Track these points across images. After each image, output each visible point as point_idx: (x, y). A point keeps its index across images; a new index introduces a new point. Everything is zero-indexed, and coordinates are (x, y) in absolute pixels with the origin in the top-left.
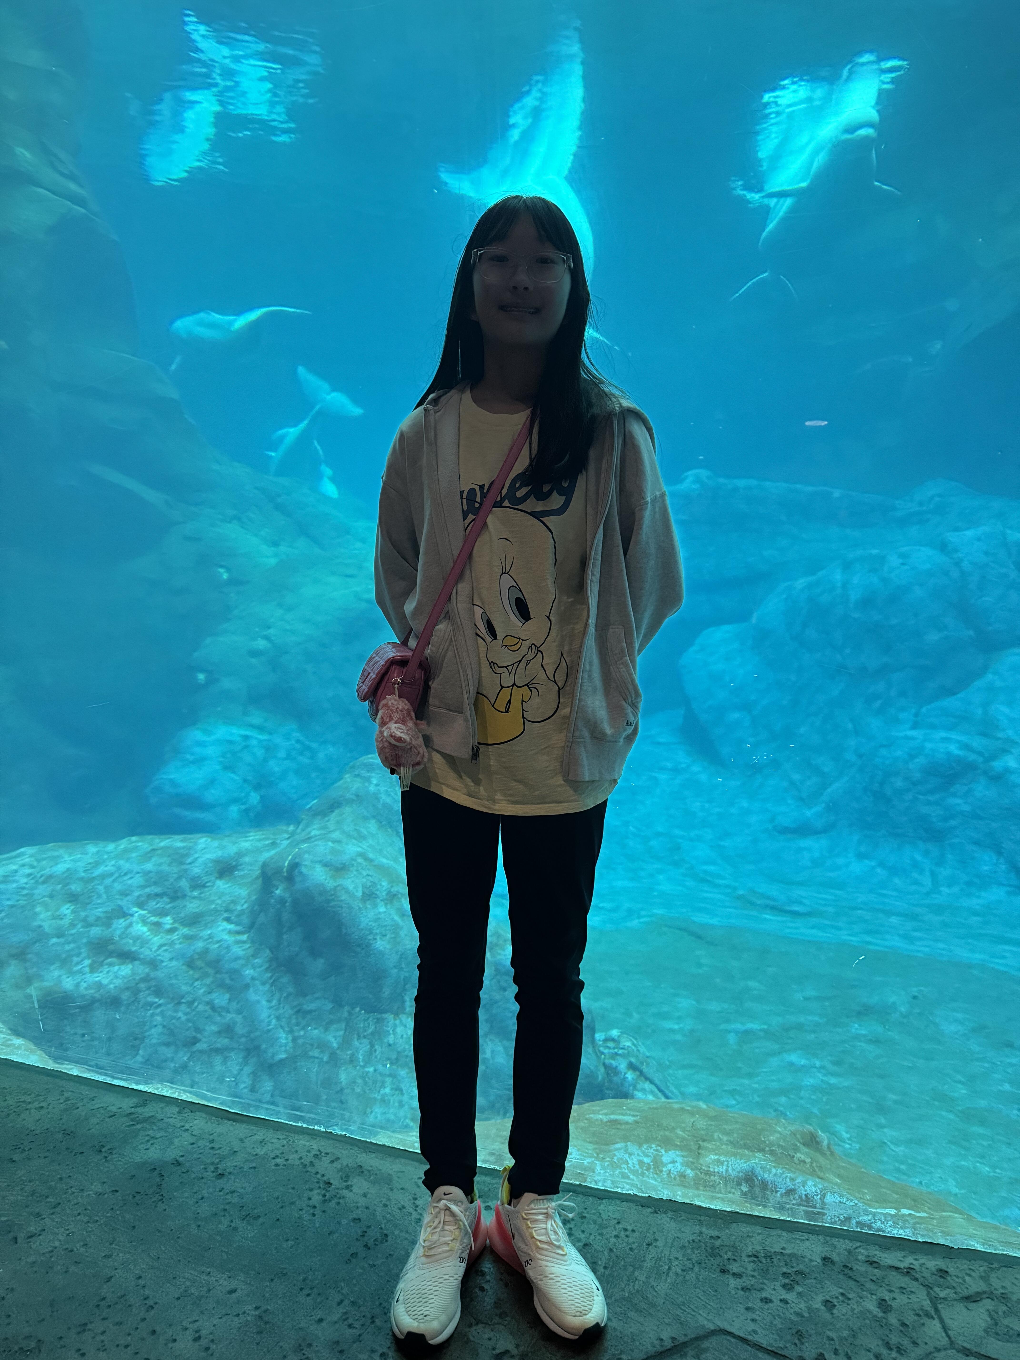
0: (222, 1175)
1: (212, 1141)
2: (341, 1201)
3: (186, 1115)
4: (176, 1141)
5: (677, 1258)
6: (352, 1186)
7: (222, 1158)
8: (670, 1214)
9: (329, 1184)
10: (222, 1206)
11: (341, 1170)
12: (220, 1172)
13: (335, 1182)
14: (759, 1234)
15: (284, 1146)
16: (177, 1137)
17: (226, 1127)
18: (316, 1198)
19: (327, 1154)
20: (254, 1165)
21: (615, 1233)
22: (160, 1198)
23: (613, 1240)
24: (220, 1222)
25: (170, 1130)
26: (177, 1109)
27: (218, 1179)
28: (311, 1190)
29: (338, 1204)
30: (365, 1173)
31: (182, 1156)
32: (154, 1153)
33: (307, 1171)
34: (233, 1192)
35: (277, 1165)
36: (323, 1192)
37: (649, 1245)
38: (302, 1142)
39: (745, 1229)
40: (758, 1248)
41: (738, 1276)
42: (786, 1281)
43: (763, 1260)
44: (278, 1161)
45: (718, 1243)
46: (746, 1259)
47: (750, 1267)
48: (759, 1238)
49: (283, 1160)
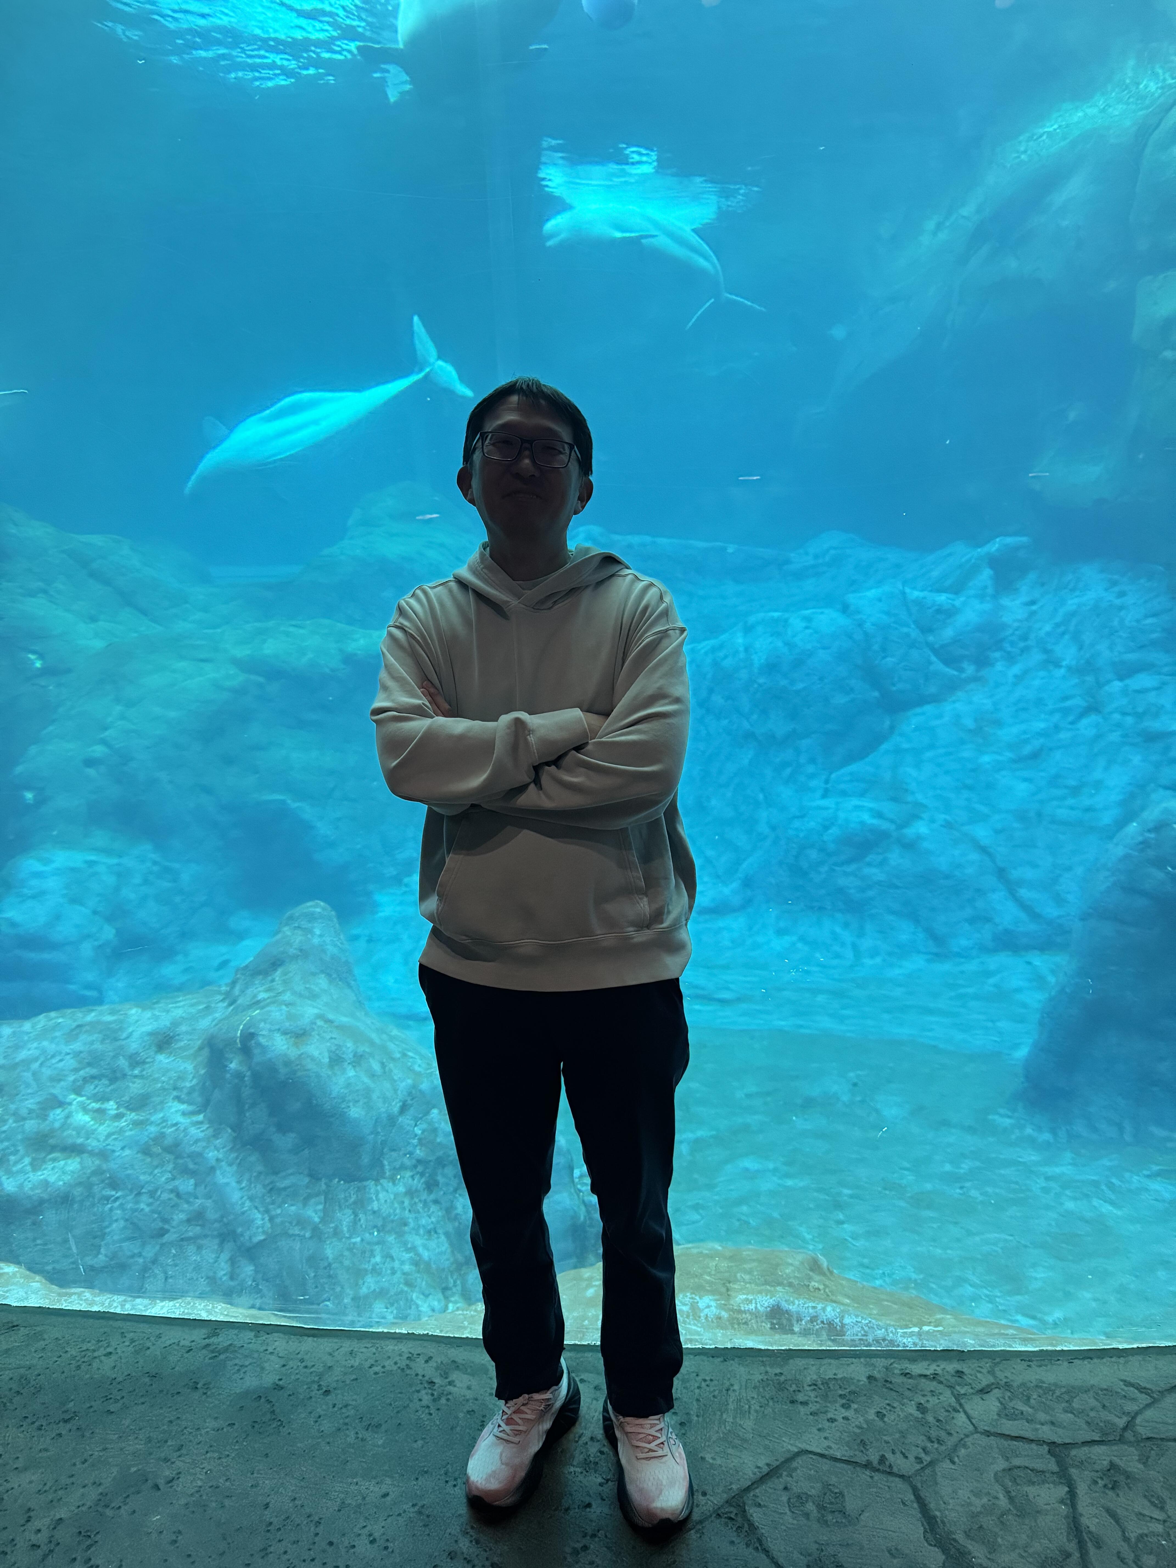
0: (327, 1392)
1: (302, 1361)
2: (450, 1397)
3: (264, 1338)
4: (266, 1365)
5: (753, 1398)
6: (453, 1381)
7: (321, 1375)
8: (736, 1359)
9: (432, 1383)
10: (341, 1421)
11: (437, 1368)
12: (325, 1389)
13: (437, 1380)
14: (813, 1365)
15: (374, 1354)
16: (266, 1362)
17: (309, 1343)
18: (426, 1399)
19: (419, 1354)
20: (354, 1377)
21: (697, 1385)
22: (279, 1423)
23: (697, 1391)
24: (347, 1436)
25: (256, 1355)
26: (252, 1334)
27: (327, 1395)
28: (418, 1391)
29: (448, 1400)
30: (461, 1367)
31: (280, 1380)
32: (251, 1382)
33: (407, 1375)
34: (346, 1406)
35: (376, 1373)
36: (430, 1391)
37: (728, 1390)
38: (391, 1347)
39: (800, 1362)
40: (815, 1377)
41: (805, 1403)
42: (844, 1401)
43: (821, 1387)
44: (376, 1369)
45: (782, 1378)
46: (808, 1388)
47: (812, 1394)
48: (814, 1368)
49: (379, 1367)
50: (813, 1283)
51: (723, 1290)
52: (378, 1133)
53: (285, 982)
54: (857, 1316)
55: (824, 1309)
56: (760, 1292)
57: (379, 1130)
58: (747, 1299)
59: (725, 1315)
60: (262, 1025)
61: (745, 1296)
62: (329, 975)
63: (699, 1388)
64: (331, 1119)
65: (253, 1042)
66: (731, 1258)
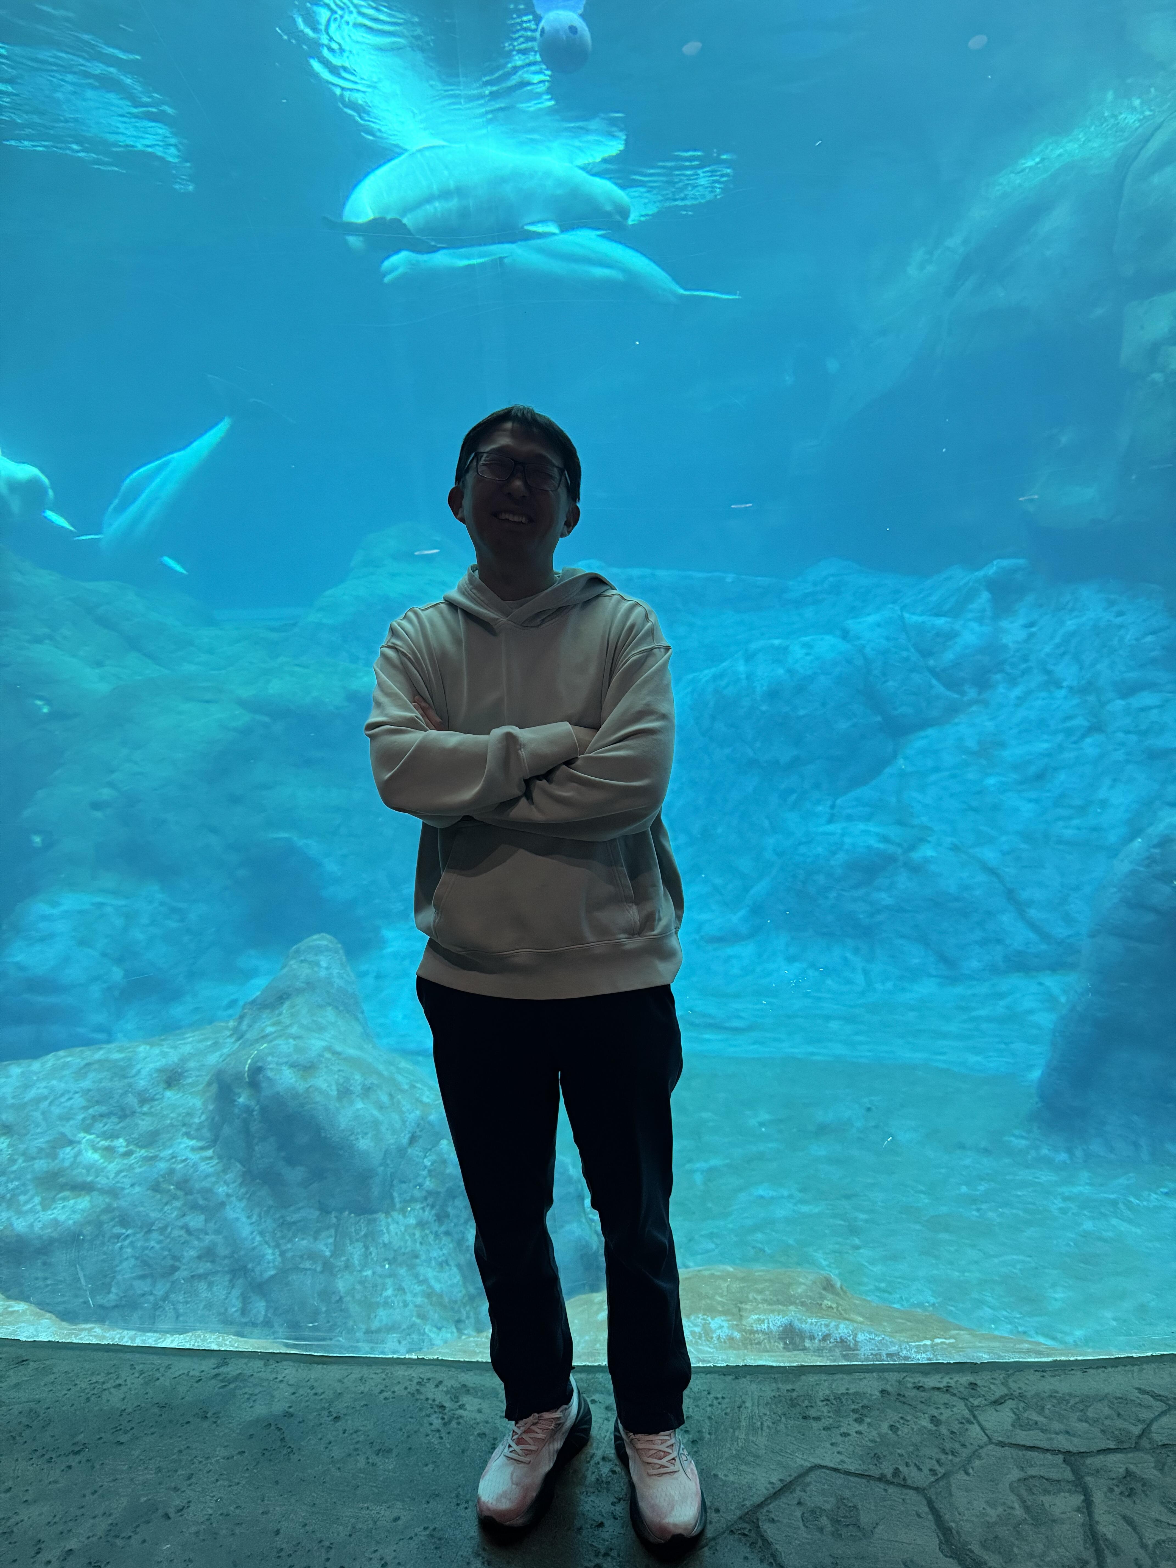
0: (337, 1419)
1: (312, 1388)
2: (461, 1420)
3: (273, 1366)
4: (276, 1393)
5: (765, 1414)
6: (464, 1405)
7: (331, 1403)
8: (748, 1377)
9: (442, 1407)
10: (352, 1447)
11: (447, 1392)
12: (335, 1415)
13: (448, 1404)
14: (825, 1381)
15: (384, 1379)
16: (276, 1390)
17: (317, 1371)
18: (437, 1423)
19: (429, 1379)
20: (364, 1402)
21: (709, 1403)
22: (289, 1450)
23: (709, 1409)
24: (357, 1461)
25: (265, 1384)
26: (261, 1362)
27: (338, 1421)
28: (429, 1416)
29: (459, 1423)
30: (472, 1391)
31: (290, 1407)
32: (260, 1410)
33: (417, 1400)
34: (356, 1432)
35: (386, 1399)
36: (441, 1415)
37: (739, 1407)
38: (401, 1373)
39: (812, 1379)
40: (828, 1392)
41: (817, 1419)
42: (857, 1416)
43: (834, 1402)
44: (385, 1394)
45: (794, 1394)
46: (820, 1404)
47: (825, 1409)
48: (826, 1383)
49: (389, 1393)
50: (826, 1302)
51: (735, 1310)
52: (388, 1165)
53: (292, 1015)
54: (870, 1333)
55: (837, 1327)
56: (772, 1311)
57: (389, 1162)
58: (759, 1320)
59: (737, 1335)
60: (270, 1058)
61: (757, 1317)
62: (337, 1008)
63: (711, 1405)
64: (341, 1152)
65: (261, 1076)
66: (743, 1279)
